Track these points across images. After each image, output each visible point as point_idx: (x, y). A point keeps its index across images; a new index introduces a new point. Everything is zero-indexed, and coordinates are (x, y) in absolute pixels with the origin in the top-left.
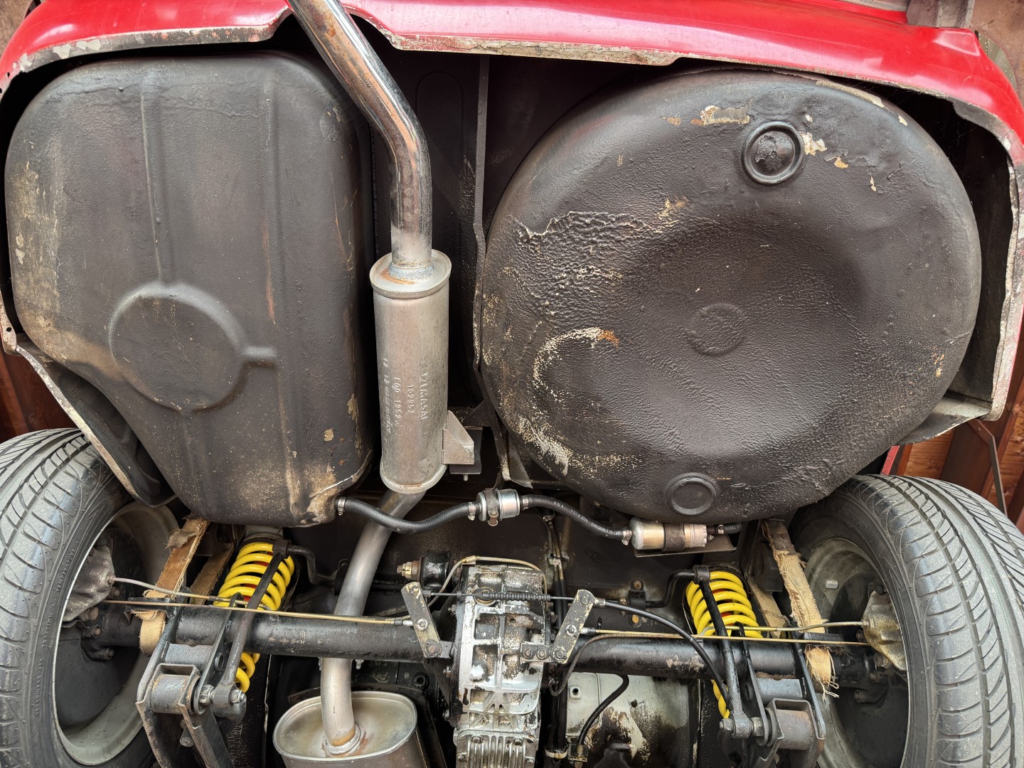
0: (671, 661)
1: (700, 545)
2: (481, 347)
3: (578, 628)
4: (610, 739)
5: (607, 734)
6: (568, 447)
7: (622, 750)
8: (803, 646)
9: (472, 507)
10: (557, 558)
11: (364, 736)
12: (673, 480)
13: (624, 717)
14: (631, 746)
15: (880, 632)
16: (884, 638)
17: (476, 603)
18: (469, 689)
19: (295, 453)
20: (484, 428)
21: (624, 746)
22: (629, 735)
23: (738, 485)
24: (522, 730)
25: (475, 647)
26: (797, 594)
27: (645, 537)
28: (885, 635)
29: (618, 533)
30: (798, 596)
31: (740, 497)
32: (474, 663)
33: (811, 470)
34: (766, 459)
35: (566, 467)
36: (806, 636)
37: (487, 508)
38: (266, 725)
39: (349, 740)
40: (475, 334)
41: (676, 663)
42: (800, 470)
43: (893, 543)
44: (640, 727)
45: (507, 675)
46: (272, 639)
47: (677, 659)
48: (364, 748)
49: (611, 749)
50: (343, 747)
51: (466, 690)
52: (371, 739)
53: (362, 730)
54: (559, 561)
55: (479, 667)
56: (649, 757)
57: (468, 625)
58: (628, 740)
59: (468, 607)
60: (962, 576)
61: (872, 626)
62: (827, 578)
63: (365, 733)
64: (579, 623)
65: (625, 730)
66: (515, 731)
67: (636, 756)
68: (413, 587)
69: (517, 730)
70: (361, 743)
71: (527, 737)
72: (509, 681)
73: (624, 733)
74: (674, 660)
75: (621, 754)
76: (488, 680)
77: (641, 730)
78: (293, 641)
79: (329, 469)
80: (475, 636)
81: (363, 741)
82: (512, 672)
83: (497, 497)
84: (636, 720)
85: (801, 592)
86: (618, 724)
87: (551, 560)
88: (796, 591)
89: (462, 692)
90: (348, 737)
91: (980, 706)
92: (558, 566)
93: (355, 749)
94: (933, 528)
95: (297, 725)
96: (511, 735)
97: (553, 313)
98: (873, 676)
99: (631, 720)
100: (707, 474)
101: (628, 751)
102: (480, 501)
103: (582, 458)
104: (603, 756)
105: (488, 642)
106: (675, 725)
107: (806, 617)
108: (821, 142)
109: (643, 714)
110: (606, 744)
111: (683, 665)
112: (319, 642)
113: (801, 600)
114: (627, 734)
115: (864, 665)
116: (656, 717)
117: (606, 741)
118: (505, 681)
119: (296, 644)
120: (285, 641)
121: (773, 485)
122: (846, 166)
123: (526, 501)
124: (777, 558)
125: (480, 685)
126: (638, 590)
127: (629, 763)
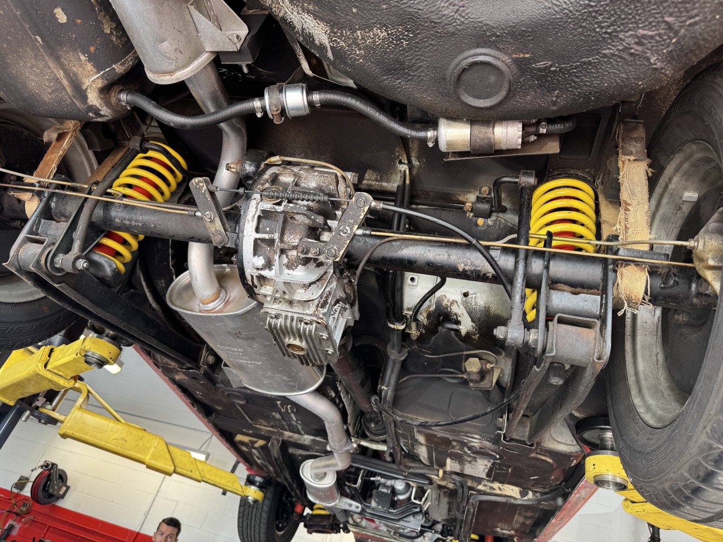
0: (463, 265)
1: (513, 147)
3: (351, 229)
4: (443, 320)
5: (439, 315)
7: (453, 330)
8: (615, 262)
10: (405, 164)
12: (457, 60)
13: (455, 304)
14: (460, 327)
15: (710, 255)
16: (711, 262)
17: (262, 200)
18: (254, 275)
21: (455, 327)
22: (459, 318)
23: (541, 65)
24: (312, 313)
25: (256, 240)
26: (629, 205)
28: (714, 258)
29: (422, 134)
30: (630, 207)
31: (545, 80)
32: (255, 253)
33: (644, 36)
36: (622, 251)
37: (270, 103)
41: (467, 268)
42: (628, 37)
44: (470, 314)
45: (290, 266)
46: (118, 221)
47: (469, 264)
48: (227, 308)
49: (443, 327)
50: (208, 305)
51: (252, 276)
52: (233, 301)
53: (228, 294)
54: (407, 167)
55: (261, 258)
56: (478, 337)
57: (250, 220)
58: (458, 322)
59: (253, 203)
61: (700, 247)
62: (686, 189)
63: (229, 297)
64: (353, 225)
65: (456, 315)
66: (305, 312)
67: (466, 335)
68: (200, 182)
69: (308, 312)
70: (225, 304)
71: (315, 319)
72: (291, 272)
73: (455, 317)
74: (465, 265)
75: (453, 333)
76: (270, 269)
77: (470, 316)
78: (134, 223)
79: (83, 58)
80: (257, 230)
81: (227, 303)
82: (293, 265)
83: (281, 91)
84: (466, 308)
85: (635, 203)
86: (449, 309)
87: (398, 166)
88: (629, 201)
89: (249, 278)
90: (214, 300)
92: (405, 171)
93: (219, 308)
96: (301, 316)
98: (695, 300)
99: (462, 307)
100: (498, 49)
101: (457, 332)
105: (266, 236)
107: (630, 232)
109: (473, 304)
110: (440, 323)
111: (474, 270)
112: (152, 225)
113: (632, 212)
114: (457, 318)
115: (690, 288)
116: (485, 308)
117: (438, 321)
118: (286, 271)
120: (127, 222)
121: (590, 63)
123: (316, 97)
124: (620, 164)
125: (263, 273)
126: (485, 196)
127: (461, 341)
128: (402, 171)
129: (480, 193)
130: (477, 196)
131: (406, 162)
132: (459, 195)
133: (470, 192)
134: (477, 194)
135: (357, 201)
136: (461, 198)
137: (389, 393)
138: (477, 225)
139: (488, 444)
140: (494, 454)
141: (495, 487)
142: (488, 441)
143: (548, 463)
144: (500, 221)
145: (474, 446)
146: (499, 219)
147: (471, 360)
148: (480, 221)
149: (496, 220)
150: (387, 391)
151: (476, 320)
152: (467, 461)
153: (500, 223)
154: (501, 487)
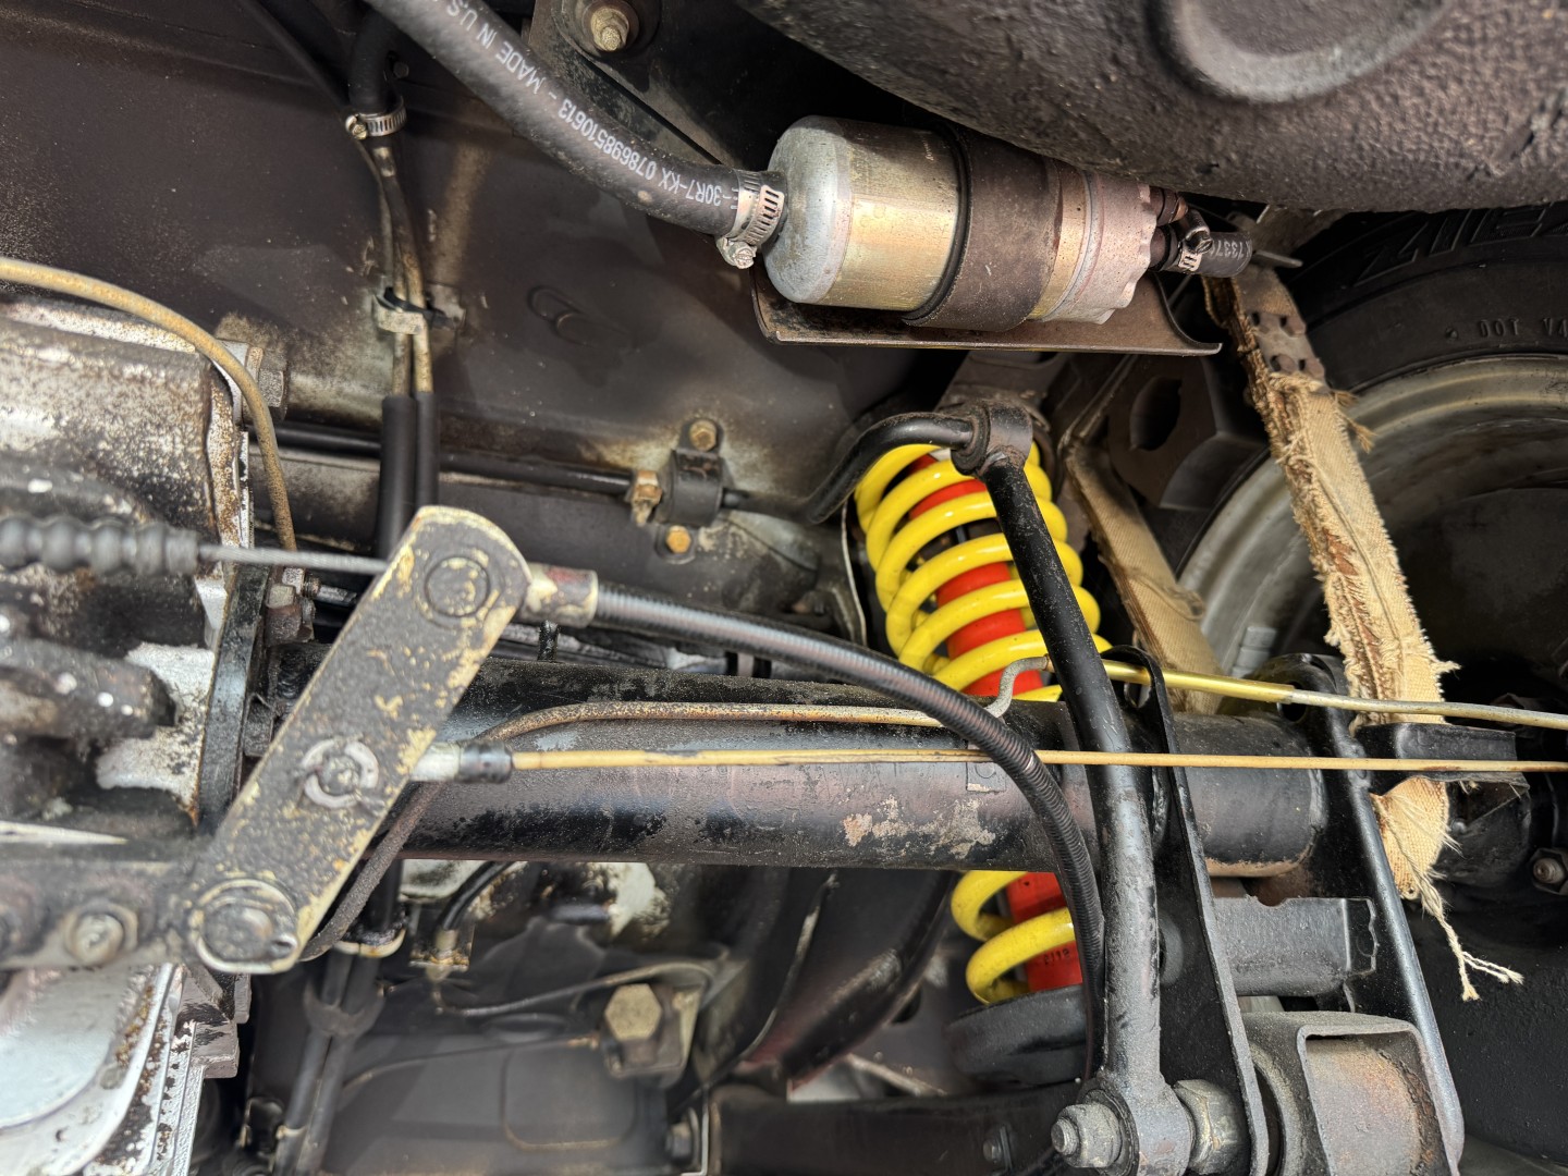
0: (865, 820)
1: (1089, 314)
3: (388, 760)
4: (552, 896)
5: (542, 883)
7: (583, 922)
10: (410, 308)
14: (612, 908)
21: (593, 911)
22: (613, 884)
27: (858, 234)
29: (715, 198)
30: (1354, 559)
41: (881, 831)
47: (893, 814)
49: (551, 917)
54: (418, 321)
56: (665, 929)
58: (606, 897)
64: (400, 728)
65: (603, 871)
67: (625, 930)
73: (599, 881)
74: (877, 820)
75: (580, 932)
77: (652, 869)
85: (1362, 544)
87: (382, 312)
88: (1345, 538)
92: (411, 339)
101: (602, 924)
104: (522, 929)
110: (538, 906)
111: (910, 836)
113: (1365, 578)
114: (606, 883)
117: (535, 900)
126: (701, 452)
127: (602, 944)
128: (401, 338)
129: (685, 440)
130: (674, 453)
131: (418, 301)
132: (607, 443)
133: (644, 437)
134: (673, 444)
135: (428, 573)
136: (614, 455)
138: (664, 548)
144: (734, 535)
146: (733, 529)
147: (628, 994)
148: (678, 537)
149: (723, 535)
153: (735, 543)
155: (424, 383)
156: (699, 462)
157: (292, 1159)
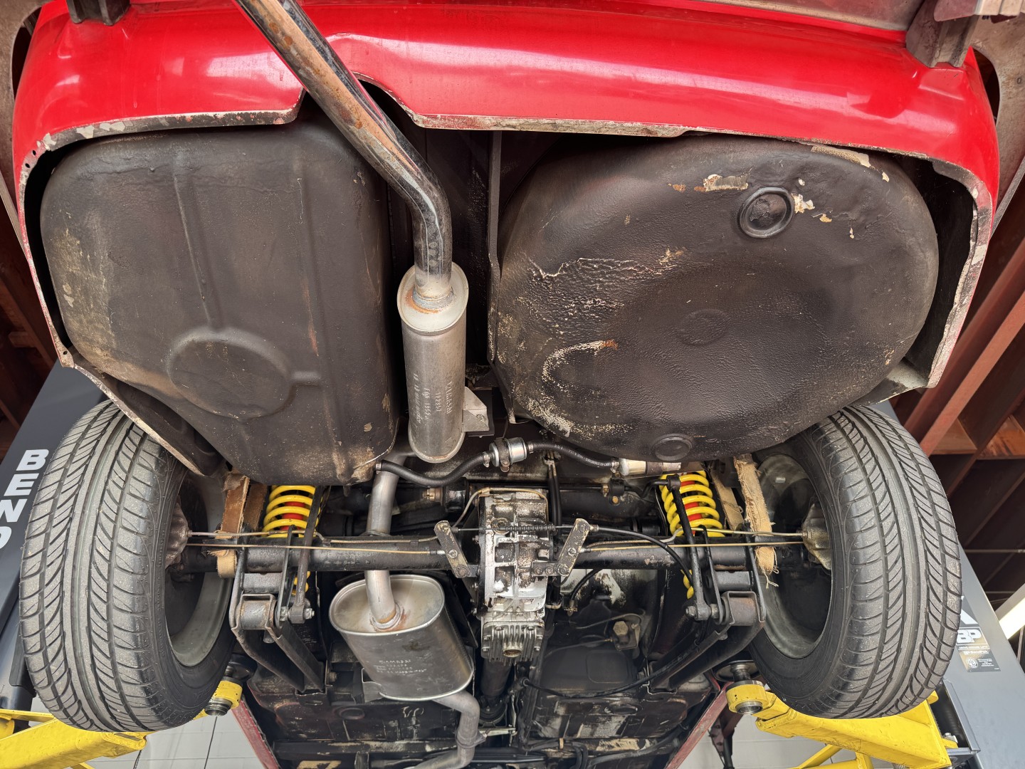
0: (648, 560)
1: (674, 468)
2: (496, 349)
3: (577, 550)
4: (595, 593)
5: (592, 589)
6: (570, 420)
7: (604, 600)
9: (487, 457)
10: (551, 459)
11: (403, 613)
12: (658, 439)
13: (606, 577)
14: (611, 597)
15: (815, 542)
16: (817, 546)
17: (495, 533)
18: (493, 598)
19: (340, 443)
20: (493, 388)
21: (606, 597)
22: (610, 589)
23: (711, 440)
24: (533, 619)
25: (496, 568)
26: (752, 500)
27: (630, 468)
28: (818, 544)
29: (608, 464)
30: (752, 502)
31: (714, 447)
32: (496, 579)
33: (772, 429)
34: (736, 423)
35: (568, 433)
36: (757, 539)
37: (500, 458)
38: (319, 602)
39: (392, 618)
40: (491, 339)
41: (652, 562)
42: (762, 429)
43: (833, 486)
44: (619, 583)
45: (522, 585)
46: (327, 562)
47: (654, 558)
48: (405, 622)
49: (596, 600)
50: (388, 623)
51: (491, 599)
52: (409, 614)
53: (401, 607)
54: (553, 462)
55: (500, 582)
56: (625, 603)
57: (490, 552)
58: (609, 593)
59: (489, 537)
60: (882, 519)
61: (810, 537)
62: (777, 476)
63: (404, 610)
64: (578, 546)
65: (607, 586)
66: (528, 620)
67: (615, 603)
68: (444, 527)
69: (530, 619)
70: (401, 619)
71: (538, 624)
72: (523, 589)
73: (606, 589)
74: (651, 560)
75: (603, 603)
76: (507, 590)
77: (619, 586)
78: (345, 562)
79: (369, 449)
80: (497, 560)
81: (403, 617)
82: (526, 583)
83: (507, 447)
84: (615, 579)
85: (755, 498)
86: (601, 582)
87: (545, 461)
88: (751, 498)
89: (487, 600)
90: (391, 616)
91: (881, 616)
92: (552, 466)
93: (397, 624)
94: (866, 474)
95: (346, 604)
96: (525, 624)
97: (562, 333)
98: (805, 565)
99: (612, 579)
100: (686, 434)
101: (609, 601)
102: (493, 451)
103: (582, 427)
104: (589, 603)
105: (506, 564)
106: (646, 580)
107: (758, 521)
108: (810, 203)
109: (622, 574)
110: (592, 596)
111: (658, 562)
112: (367, 562)
113: (755, 506)
114: (608, 589)
115: (800, 556)
116: (631, 576)
117: (591, 594)
118: (521, 590)
119: (347, 564)
120: (338, 563)
121: (740, 439)
122: (830, 220)
123: (531, 447)
124: (737, 467)
125: (501, 595)
126: (618, 478)
127: (609, 608)
128: (550, 466)
130: (611, 479)
133: (604, 476)
134: (611, 477)
135: (579, 527)
136: (597, 481)
137: (538, 672)
138: (612, 502)
139: (628, 699)
140: (634, 708)
141: (613, 745)
142: (629, 696)
143: (683, 704)
144: (630, 496)
145: (615, 705)
147: (618, 624)
148: (615, 499)
149: (627, 497)
150: (535, 670)
151: (624, 588)
152: (600, 722)
153: (630, 498)
154: (619, 743)
155: (555, 475)
156: (618, 481)
157: (534, 676)
